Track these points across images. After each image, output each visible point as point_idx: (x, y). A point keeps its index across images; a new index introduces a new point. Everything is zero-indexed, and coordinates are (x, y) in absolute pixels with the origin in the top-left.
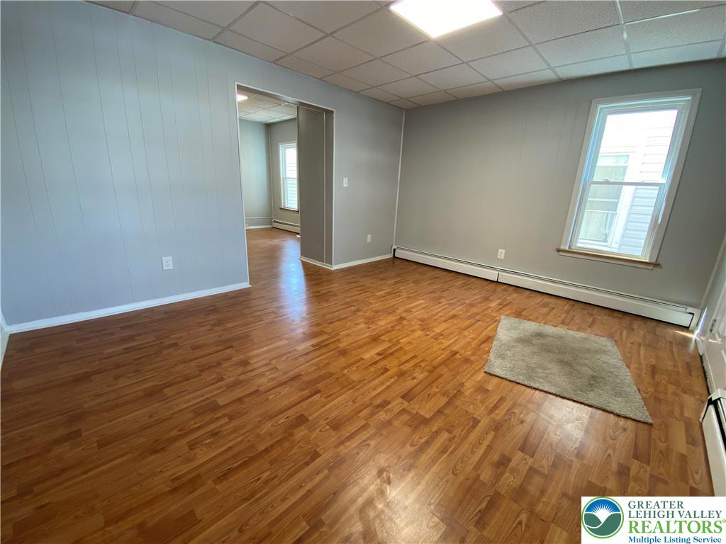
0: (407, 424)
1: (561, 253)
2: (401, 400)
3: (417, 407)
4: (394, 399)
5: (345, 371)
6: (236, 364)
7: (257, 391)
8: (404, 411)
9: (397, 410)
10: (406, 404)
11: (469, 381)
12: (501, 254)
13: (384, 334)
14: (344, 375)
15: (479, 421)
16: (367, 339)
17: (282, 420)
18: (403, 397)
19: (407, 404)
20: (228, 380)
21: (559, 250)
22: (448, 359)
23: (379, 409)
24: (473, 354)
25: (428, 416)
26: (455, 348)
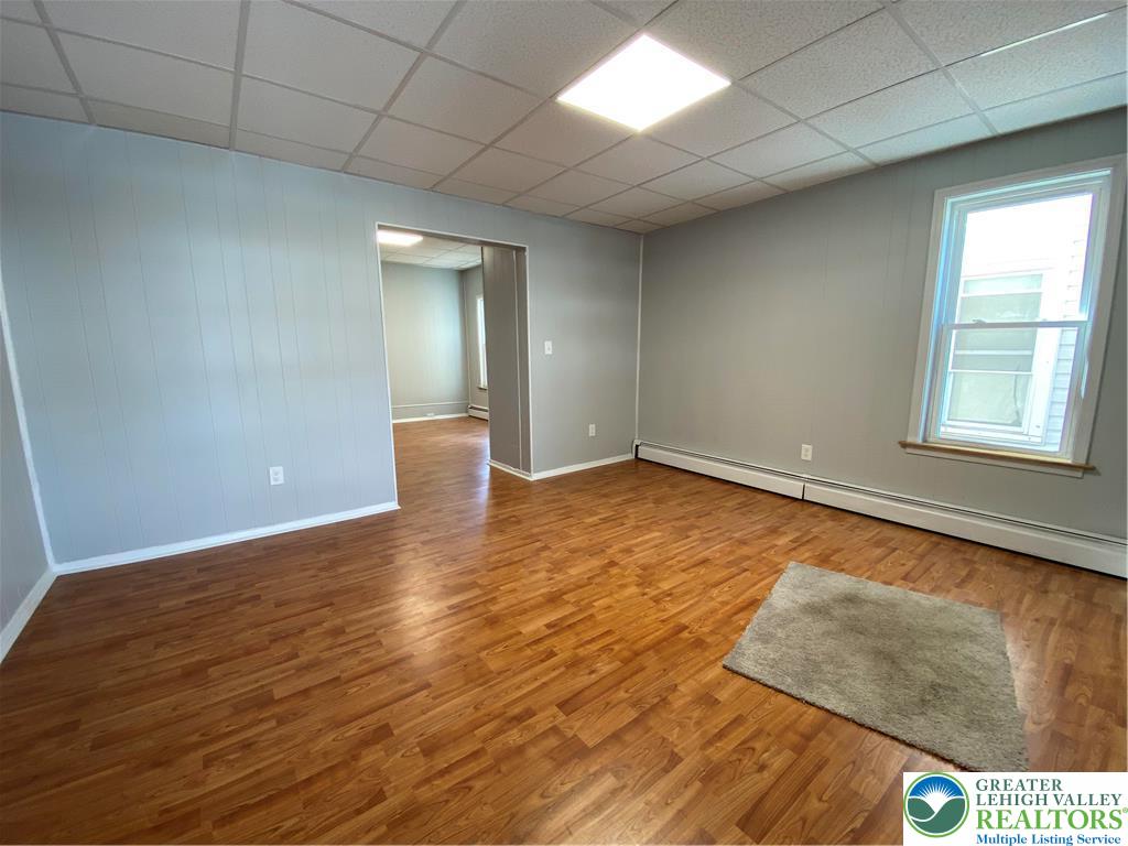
0: (549, 755)
1: (909, 450)
2: (556, 709)
3: (578, 724)
4: (543, 708)
5: (483, 654)
6: (324, 633)
7: (337, 679)
8: (555, 730)
9: (541, 728)
10: (562, 717)
11: (690, 681)
12: (807, 452)
13: (571, 591)
14: (479, 660)
15: (681, 760)
16: (540, 598)
17: (352, 731)
18: (561, 706)
19: (564, 717)
20: (303, 659)
21: (904, 445)
22: (665, 639)
23: (515, 723)
24: (712, 632)
25: (590, 744)
26: (684, 620)
